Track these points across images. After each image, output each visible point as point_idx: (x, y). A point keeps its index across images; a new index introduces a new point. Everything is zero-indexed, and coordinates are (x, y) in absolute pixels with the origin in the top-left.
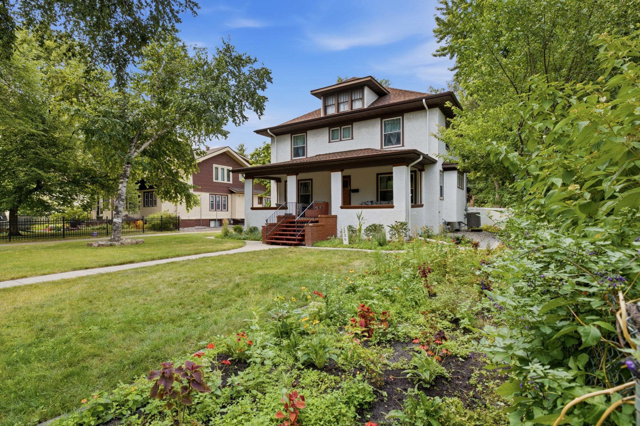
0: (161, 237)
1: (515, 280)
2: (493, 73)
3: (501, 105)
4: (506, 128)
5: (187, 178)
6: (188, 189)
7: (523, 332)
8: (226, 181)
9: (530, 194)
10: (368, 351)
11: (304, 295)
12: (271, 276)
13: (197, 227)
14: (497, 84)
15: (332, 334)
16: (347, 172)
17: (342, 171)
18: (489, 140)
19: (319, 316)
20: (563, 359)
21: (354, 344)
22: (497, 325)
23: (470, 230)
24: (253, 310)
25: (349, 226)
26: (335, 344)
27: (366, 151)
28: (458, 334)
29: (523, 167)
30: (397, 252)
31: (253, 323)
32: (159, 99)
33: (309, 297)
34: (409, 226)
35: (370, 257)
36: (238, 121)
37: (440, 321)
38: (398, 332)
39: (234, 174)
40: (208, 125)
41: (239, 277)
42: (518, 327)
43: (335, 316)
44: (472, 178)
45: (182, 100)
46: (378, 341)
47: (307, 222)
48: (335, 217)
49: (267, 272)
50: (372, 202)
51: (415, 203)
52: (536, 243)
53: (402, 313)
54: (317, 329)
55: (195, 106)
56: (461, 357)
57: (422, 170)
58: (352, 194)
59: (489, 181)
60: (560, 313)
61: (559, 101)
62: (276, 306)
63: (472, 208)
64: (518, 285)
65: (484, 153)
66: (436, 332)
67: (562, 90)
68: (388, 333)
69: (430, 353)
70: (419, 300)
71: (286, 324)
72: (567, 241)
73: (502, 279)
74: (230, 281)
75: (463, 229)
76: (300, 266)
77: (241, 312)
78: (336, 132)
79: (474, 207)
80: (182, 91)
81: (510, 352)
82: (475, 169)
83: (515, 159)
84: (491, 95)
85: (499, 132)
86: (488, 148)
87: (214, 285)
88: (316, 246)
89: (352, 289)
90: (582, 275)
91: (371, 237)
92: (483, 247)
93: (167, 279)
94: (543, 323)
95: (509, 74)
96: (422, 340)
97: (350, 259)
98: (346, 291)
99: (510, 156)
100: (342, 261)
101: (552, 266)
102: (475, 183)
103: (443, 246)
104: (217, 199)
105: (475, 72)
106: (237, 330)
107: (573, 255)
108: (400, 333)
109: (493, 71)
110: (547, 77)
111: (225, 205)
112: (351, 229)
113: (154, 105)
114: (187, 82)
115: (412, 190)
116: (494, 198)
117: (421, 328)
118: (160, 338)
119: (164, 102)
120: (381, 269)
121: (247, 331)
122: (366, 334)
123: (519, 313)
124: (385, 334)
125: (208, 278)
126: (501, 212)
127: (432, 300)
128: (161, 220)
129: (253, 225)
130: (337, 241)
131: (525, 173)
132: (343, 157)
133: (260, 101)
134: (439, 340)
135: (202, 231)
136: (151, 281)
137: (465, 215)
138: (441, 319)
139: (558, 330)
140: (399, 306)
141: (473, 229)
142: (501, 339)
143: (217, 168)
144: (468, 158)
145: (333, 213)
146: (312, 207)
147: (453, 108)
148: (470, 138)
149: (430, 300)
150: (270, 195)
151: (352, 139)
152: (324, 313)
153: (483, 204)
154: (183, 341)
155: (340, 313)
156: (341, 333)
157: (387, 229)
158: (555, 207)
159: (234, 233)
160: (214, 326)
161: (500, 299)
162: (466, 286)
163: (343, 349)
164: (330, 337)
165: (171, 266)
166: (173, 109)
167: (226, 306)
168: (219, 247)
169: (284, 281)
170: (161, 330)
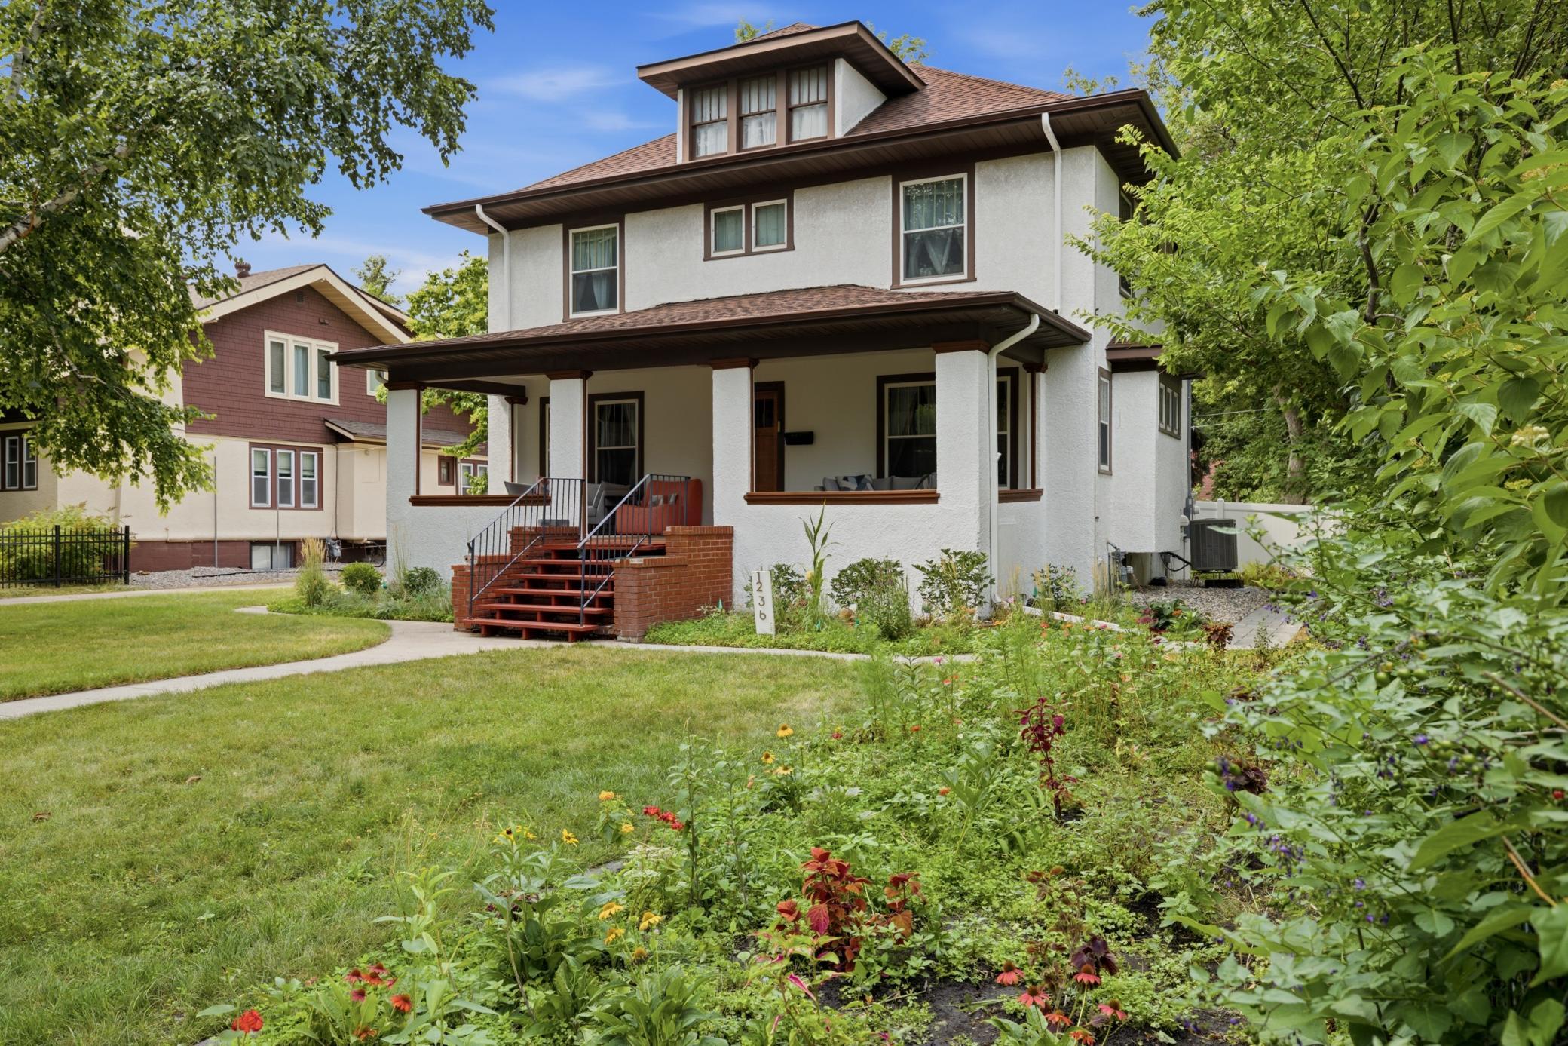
0: (55, 606)
1: (1337, 756)
2: (1282, 31)
3: (1304, 146)
4: (1323, 223)
5: (161, 381)
6: (163, 425)
7: (1364, 933)
8: (313, 396)
9: (1397, 457)
10: (839, 1019)
11: (609, 821)
12: (487, 753)
13: (199, 570)
14: (1296, 69)
15: (708, 962)
16: (772, 369)
17: (752, 364)
18: (1263, 265)
19: (666, 896)
20: (1491, 1022)
21: (788, 995)
22: (1276, 912)
23: (1202, 582)
24: (415, 881)
25: (779, 567)
26: (720, 997)
27: (841, 293)
28: (1155, 947)
29: (1374, 362)
30: (946, 660)
31: (415, 929)
32: (47, 71)
33: (627, 828)
34: (993, 568)
35: (853, 679)
36: (362, 170)
37: (1096, 904)
38: (948, 946)
39: (348, 369)
40: (244, 179)
41: (363, 756)
42: (1345, 917)
43: (722, 894)
44: (1210, 400)
45: (139, 79)
46: (876, 980)
47: (622, 552)
48: (727, 533)
49: (472, 737)
50: (859, 479)
51: (1014, 484)
52: (1407, 626)
53: (961, 879)
54: (655, 944)
55: (191, 104)
56: (1165, 1028)
57: (1036, 367)
58: (791, 453)
59: (1268, 408)
60: (1482, 866)
61: (1492, 135)
62: (503, 864)
63: (1208, 503)
64: (1348, 772)
65: (1249, 310)
66: (1081, 944)
67: (1503, 100)
68: (910, 952)
69: (1056, 1017)
70: (1023, 832)
71: (540, 931)
72: (1507, 619)
73: (1295, 751)
74: (329, 773)
75: (1177, 576)
76: (596, 716)
77: (368, 888)
78: (730, 222)
79: (1214, 499)
80: (141, 45)
81: (1319, 1005)
82: (1219, 368)
83: (1349, 335)
84: (1273, 109)
85: (1299, 237)
86: (1261, 294)
87: (266, 791)
88: (653, 642)
89: (787, 797)
90: (1549, 736)
91: (853, 607)
92: (1243, 641)
93: (78, 771)
94: (1426, 902)
95: (1336, 38)
96: (1030, 972)
97: (779, 687)
98: (765, 804)
99: (1332, 322)
100: (752, 693)
101: (1453, 705)
102: (1219, 418)
103: (1104, 634)
104: (281, 463)
105: (1217, 24)
106: (352, 957)
107: (1519, 668)
108: (952, 952)
109: (1281, 23)
110: (1457, 52)
111: (309, 486)
112: (783, 576)
113: (28, 96)
114: (161, 10)
115: (1001, 440)
116: (1283, 470)
117: (1029, 930)
118: (48, 996)
119: (64, 83)
120: (891, 724)
121: (394, 962)
122: (833, 958)
123: (1349, 870)
124: (899, 957)
125: (242, 764)
126: (1292, 517)
127: (1066, 831)
128: (56, 544)
129: (417, 562)
130: (732, 622)
131: (1382, 382)
132: (756, 314)
133: (446, 95)
134: (1088, 972)
135: (220, 584)
136: (14, 781)
137: (1184, 529)
138: (1097, 897)
139: (1472, 923)
140: (952, 854)
141: (1210, 577)
142: (1290, 960)
143: (279, 347)
144: (1195, 327)
145: (719, 520)
146: (640, 496)
147: (1145, 148)
148: (1203, 257)
149: (1060, 830)
150: (485, 452)
151: (791, 247)
152: (682, 884)
153: (1245, 492)
154: (141, 1005)
155: (743, 886)
156: (743, 956)
157: (914, 580)
158: (1475, 501)
159: (344, 592)
160: (262, 945)
161: (1290, 822)
162: (1184, 779)
163: (749, 1016)
164: (703, 971)
165: (91, 719)
166: (102, 115)
167: (313, 867)
168: (288, 644)
169: (534, 771)
170: (50, 968)
